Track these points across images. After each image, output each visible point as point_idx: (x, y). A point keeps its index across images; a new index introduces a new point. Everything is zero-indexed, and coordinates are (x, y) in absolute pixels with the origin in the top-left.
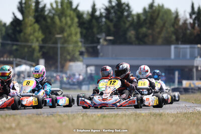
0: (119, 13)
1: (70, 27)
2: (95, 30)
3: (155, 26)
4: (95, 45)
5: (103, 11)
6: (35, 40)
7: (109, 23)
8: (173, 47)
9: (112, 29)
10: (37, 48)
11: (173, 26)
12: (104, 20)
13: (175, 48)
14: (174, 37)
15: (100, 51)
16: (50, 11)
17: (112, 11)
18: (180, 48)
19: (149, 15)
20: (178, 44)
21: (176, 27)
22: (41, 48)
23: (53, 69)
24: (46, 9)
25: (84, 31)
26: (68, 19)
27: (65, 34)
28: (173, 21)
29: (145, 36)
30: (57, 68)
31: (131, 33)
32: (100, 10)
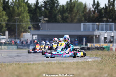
0: (52, 5)
1: (23, 13)
2: (38, 15)
3: (73, 12)
4: (38, 23)
5: (42, 3)
6: (3, 20)
7: (46, 11)
8: (82, 24)
9: (48, 14)
10: (5, 25)
11: (83, 12)
12: (43, 9)
13: (84, 25)
14: (83, 19)
15: (40, 26)
16: (12, 3)
17: (48, 4)
18: (87, 25)
19: (69, 6)
20: (85, 22)
21: (85, 13)
22: (7, 24)
23: (13, 37)
24: (10, 2)
25: (32, 15)
26: (22, 8)
27: (21, 17)
28: (83, 9)
29: (67, 18)
30: (15, 36)
31: (59, 17)
32: (41, 3)
